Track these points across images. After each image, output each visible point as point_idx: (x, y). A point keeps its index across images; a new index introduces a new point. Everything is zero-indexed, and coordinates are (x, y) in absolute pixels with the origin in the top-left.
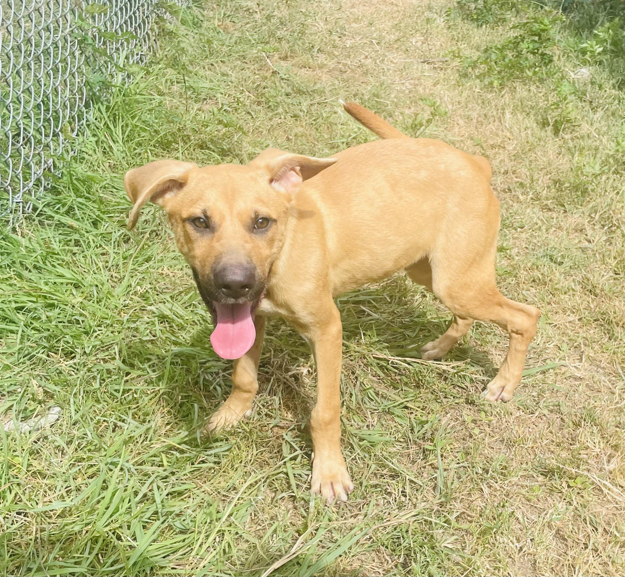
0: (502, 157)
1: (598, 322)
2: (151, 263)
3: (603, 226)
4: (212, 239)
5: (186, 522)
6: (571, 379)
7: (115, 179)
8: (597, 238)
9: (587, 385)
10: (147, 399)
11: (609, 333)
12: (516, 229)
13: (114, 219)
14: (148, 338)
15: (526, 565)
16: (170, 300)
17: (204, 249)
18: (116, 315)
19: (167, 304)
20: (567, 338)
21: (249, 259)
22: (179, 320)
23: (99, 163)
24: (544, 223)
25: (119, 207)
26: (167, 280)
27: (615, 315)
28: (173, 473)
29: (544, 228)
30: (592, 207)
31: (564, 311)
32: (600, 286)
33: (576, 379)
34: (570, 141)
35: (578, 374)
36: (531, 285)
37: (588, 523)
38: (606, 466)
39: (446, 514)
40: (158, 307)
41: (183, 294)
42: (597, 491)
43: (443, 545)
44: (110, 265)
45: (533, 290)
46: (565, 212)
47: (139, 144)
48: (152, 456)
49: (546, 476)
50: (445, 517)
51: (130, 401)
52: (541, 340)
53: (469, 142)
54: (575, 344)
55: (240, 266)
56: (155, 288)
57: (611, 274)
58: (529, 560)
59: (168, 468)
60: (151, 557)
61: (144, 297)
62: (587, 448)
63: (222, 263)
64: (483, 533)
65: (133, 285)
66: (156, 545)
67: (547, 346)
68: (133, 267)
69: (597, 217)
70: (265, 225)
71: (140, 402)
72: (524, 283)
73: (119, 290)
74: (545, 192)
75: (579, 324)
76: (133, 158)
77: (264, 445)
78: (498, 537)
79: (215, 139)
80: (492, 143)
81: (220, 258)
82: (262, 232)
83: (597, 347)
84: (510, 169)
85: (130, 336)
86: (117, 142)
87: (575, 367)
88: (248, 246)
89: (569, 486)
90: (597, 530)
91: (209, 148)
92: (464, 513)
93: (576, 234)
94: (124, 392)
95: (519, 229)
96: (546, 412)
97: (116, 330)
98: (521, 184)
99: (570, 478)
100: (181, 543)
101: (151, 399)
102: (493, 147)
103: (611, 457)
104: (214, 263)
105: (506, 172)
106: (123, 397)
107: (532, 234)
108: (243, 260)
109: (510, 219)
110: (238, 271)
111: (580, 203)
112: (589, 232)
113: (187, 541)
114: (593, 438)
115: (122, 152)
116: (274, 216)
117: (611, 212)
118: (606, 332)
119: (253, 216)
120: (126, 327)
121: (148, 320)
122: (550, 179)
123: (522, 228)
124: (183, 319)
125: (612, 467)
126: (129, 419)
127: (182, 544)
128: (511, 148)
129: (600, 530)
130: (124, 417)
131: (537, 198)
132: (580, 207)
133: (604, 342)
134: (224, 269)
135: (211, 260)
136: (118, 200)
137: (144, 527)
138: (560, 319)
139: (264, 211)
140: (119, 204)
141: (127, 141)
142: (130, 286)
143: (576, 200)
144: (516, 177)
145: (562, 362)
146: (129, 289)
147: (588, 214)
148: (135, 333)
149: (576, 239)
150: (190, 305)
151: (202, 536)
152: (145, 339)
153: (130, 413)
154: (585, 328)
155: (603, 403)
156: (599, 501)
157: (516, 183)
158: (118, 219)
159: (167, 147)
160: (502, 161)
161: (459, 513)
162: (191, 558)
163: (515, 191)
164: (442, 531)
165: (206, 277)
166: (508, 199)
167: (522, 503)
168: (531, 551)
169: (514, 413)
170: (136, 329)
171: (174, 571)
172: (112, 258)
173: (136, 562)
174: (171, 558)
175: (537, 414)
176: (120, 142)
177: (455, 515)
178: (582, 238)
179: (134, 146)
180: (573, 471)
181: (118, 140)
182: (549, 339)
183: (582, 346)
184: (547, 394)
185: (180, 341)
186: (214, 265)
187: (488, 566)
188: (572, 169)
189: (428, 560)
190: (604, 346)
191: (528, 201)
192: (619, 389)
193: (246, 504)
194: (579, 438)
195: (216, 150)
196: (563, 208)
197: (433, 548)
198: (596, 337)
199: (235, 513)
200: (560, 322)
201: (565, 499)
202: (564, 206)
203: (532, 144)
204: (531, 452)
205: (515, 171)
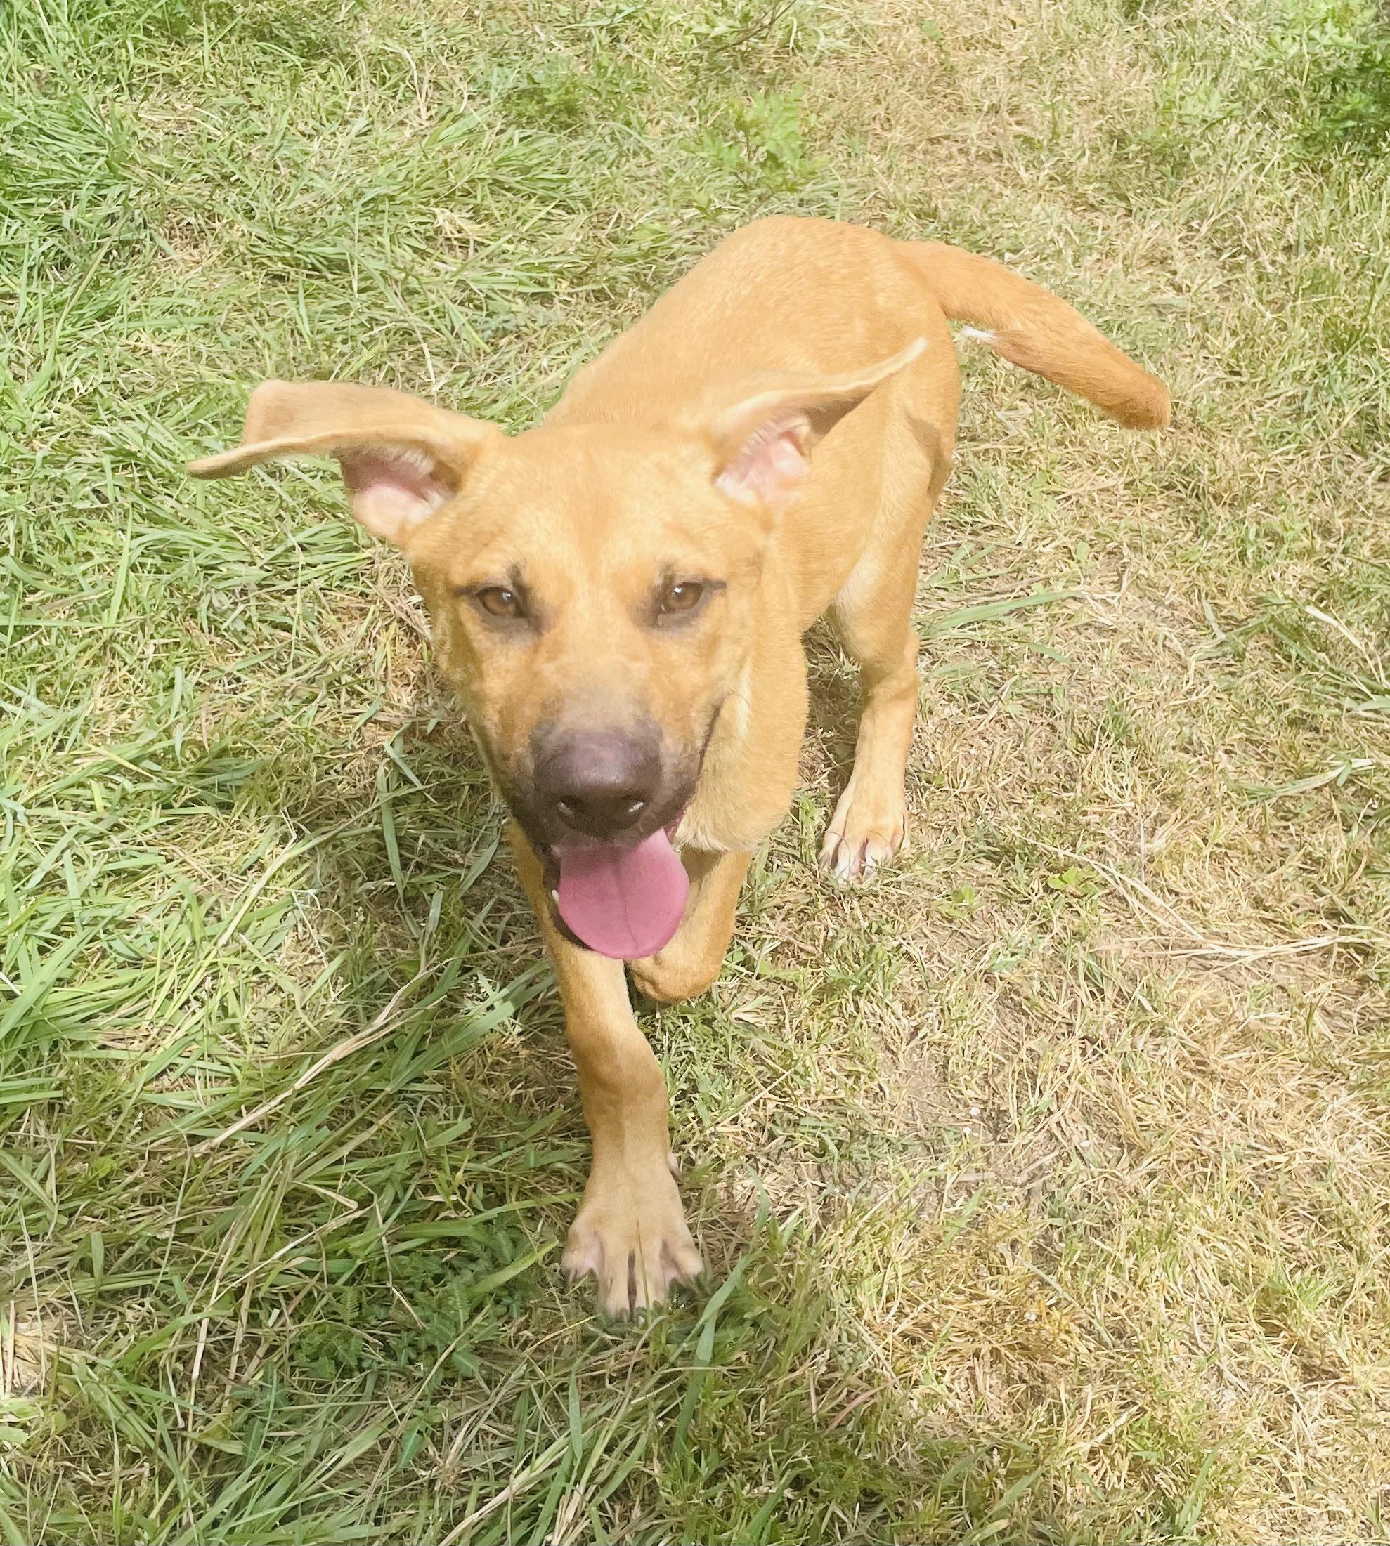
0: (987, 70)
1: (1173, 493)
2: (113, 321)
3: (1219, 251)
4: (536, 649)
5: (141, 941)
6: (1091, 630)
7: (47, 113)
8: (1199, 281)
9: (1125, 648)
10: (73, 649)
11: (1196, 521)
12: (1001, 256)
13: (36, 211)
14: (86, 505)
15: (925, 1068)
16: (144, 413)
17: (510, 679)
18: (21, 447)
19: (138, 423)
20: (1093, 530)
21: (639, 713)
22: (163, 462)
23: (11, 71)
24: (1072, 241)
25: (50, 182)
26: (148, 363)
27: (1214, 477)
28: (118, 828)
29: (1068, 254)
30: (1194, 205)
31: (1094, 463)
32: (1188, 404)
33: (1101, 630)
34: (1161, 33)
35: (1107, 619)
36: (1020, 395)
37: (1081, 976)
38: (1142, 844)
39: (749, 946)
40: (114, 429)
41: (180, 400)
42: (1116, 901)
43: (734, 1015)
44: (16, 323)
45: (1026, 409)
46: (1129, 213)
47: (109, 26)
48: (72, 786)
49: (998, 862)
50: (744, 951)
51: (35, 654)
52: (1028, 532)
53: (912, 33)
54: (1110, 546)
55: (615, 735)
56: (116, 382)
57: (1220, 372)
58: (932, 1057)
59: (105, 815)
60: (55, 1019)
61: (87, 404)
62: (1103, 799)
63: (560, 729)
64: (827, 990)
65: (64, 374)
66: (66, 992)
67: (1041, 548)
68: (70, 330)
69: (1204, 229)
70: (686, 603)
71: (59, 656)
72: (1004, 390)
73: (34, 386)
74: (1085, 160)
75: (1128, 495)
76: (93, 60)
77: (338, 767)
78: (861, 1004)
79: (294, 14)
80: (968, 35)
81: (558, 711)
82: (680, 623)
83: (1161, 553)
84: (1005, 101)
85: (48, 499)
86: (57, 19)
87: (1104, 602)
88: (640, 670)
89: (1047, 889)
90: (1102, 991)
91: (276, 39)
92: (789, 943)
93: (1151, 270)
94: (21, 631)
95: (1007, 255)
96: (1014, 708)
97: (17, 482)
98: (1027, 140)
99: (1051, 870)
100: (126, 989)
101: (84, 651)
102: (969, 44)
103: (1160, 821)
104: (539, 725)
105: (994, 109)
106: (18, 644)
107: (1040, 269)
108: (626, 717)
109: (989, 229)
110: (606, 754)
111: (1167, 191)
112: (1181, 266)
113: (137, 986)
114: (1119, 775)
115: (68, 45)
116: (717, 573)
117: (1239, 217)
118: (1190, 516)
119: (659, 581)
120: (41, 476)
121: (93, 460)
122: (1099, 129)
123: (1015, 252)
124: (174, 461)
125: (1159, 844)
126: (29, 696)
127: (126, 992)
128: (1015, 48)
129: (1110, 994)
130: (18, 692)
131: (1064, 177)
132: (1165, 202)
133: (1180, 542)
134: (567, 749)
135: (529, 712)
136: (47, 165)
137: (42, 951)
138: (1080, 483)
139: (690, 563)
140: (49, 174)
141: (81, 17)
142: (56, 377)
143: (1158, 184)
144: (1018, 123)
145: (1074, 589)
146: (54, 385)
147: (1182, 221)
148: (59, 492)
149: (1145, 280)
150: (195, 427)
151: (172, 975)
152: (79, 506)
153: (32, 682)
154: (1138, 507)
155: (1156, 692)
156: (1117, 925)
157: (1016, 137)
158: (46, 210)
159: (178, 34)
160: (991, 80)
161: (777, 943)
162: (145, 1025)
163: (1010, 159)
164: (735, 982)
165: (512, 763)
166: (990, 179)
167: (933, 924)
168: (937, 1037)
169: (937, 709)
170: (63, 484)
171: (103, 1054)
172: (24, 307)
173: (13, 1030)
174: (99, 1022)
175: (993, 713)
176: (64, 18)
177: (768, 947)
178: (1163, 280)
179: (95, 29)
180: (1061, 853)
181: (59, 13)
182: (1045, 533)
183: (1126, 551)
184: (1025, 667)
185: (162, 514)
186: (539, 733)
187: (832, 1069)
188: (1156, 105)
189: (692, 1049)
190: (1179, 552)
191: (1040, 183)
192: (1198, 660)
193: (280, 907)
194: (1085, 774)
195: (292, 43)
196: (1124, 205)
197: (708, 1022)
198: (1163, 529)
199: (255, 924)
200: (1079, 491)
201: (1034, 918)
202: (1126, 199)
203: (1067, 37)
204: (969, 806)
205: (1017, 107)
